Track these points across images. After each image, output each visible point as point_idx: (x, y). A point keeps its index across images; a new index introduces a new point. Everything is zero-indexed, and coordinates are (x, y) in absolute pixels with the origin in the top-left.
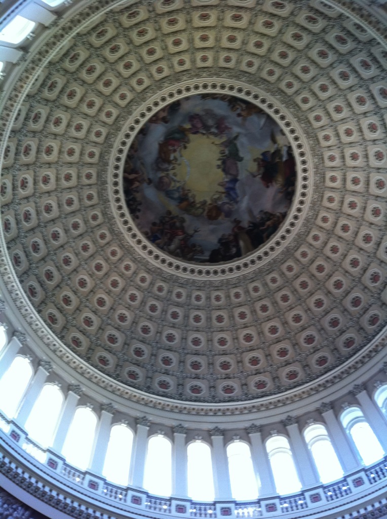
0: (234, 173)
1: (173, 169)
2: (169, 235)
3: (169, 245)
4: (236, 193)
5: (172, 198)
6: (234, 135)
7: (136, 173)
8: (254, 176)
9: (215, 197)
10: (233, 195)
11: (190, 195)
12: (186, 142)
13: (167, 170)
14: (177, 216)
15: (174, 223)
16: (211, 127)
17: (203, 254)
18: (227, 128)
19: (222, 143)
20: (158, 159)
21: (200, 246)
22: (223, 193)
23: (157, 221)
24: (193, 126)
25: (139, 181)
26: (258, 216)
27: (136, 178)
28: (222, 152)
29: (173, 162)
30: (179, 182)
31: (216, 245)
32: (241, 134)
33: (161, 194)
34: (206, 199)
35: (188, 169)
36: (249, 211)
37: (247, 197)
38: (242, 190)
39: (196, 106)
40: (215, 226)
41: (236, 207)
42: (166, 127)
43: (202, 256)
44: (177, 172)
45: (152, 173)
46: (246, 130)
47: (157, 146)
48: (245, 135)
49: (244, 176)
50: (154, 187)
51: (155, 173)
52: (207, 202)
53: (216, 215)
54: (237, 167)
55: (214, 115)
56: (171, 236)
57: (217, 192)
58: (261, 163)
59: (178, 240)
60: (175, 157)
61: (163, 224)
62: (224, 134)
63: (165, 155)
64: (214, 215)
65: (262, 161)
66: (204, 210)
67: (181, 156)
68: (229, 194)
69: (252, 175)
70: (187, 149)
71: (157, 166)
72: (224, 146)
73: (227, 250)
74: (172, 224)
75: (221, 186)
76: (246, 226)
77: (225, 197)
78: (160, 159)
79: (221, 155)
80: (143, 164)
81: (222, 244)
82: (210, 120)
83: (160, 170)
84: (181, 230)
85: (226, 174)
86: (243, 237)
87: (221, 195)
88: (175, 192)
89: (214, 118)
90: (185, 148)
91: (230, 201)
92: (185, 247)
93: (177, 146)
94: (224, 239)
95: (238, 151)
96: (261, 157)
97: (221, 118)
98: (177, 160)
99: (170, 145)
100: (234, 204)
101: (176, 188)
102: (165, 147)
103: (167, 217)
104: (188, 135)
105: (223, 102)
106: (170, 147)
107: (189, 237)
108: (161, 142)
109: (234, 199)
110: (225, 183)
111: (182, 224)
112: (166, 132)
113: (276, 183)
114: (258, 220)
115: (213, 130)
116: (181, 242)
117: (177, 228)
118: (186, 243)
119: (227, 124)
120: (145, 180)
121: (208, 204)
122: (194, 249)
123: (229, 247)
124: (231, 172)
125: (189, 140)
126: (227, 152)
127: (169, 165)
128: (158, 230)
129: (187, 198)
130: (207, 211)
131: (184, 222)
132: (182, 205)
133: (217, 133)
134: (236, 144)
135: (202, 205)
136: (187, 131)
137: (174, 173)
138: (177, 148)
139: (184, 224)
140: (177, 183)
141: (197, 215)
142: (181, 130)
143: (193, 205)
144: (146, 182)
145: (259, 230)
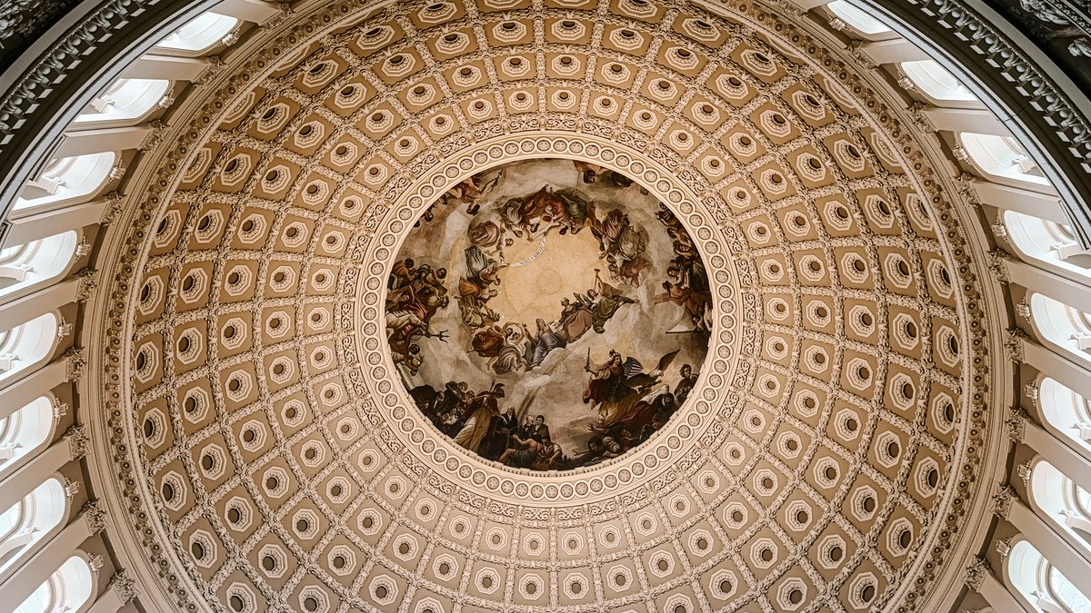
0: (572, 334)
1: (518, 234)
2: (407, 297)
4: (541, 358)
5: (469, 263)
8: (587, 369)
9: (516, 329)
10: (536, 355)
11: (492, 286)
12: (572, 229)
13: (509, 227)
14: (445, 290)
16: (622, 254)
18: (635, 277)
19: (605, 285)
20: (519, 200)
21: (421, 360)
22: (529, 337)
23: (417, 266)
24: (606, 222)
25: (463, 194)
26: (530, 418)
27: (468, 186)
28: (592, 293)
29: (529, 227)
30: (501, 255)
31: (441, 385)
32: (638, 306)
33: (464, 241)
34: (502, 317)
35: (531, 258)
36: (528, 397)
37: (547, 378)
38: (554, 363)
39: (641, 210)
40: (468, 361)
41: (521, 371)
42: (578, 184)
43: (408, 375)
44: (515, 244)
45: (490, 207)
46: (651, 310)
47: (539, 188)
48: (642, 313)
49: (577, 351)
50: (469, 222)
51: (493, 211)
52: (498, 320)
53: (487, 350)
54: (584, 332)
55: (644, 247)
56: (407, 302)
57: (525, 326)
58: (614, 365)
59: (409, 319)
60: (538, 225)
61: (419, 277)
62: (623, 279)
63: (531, 208)
64: (485, 346)
65: (620, 365)
66: (482, 326)
67: (545, 234)
68: (533, 348)
69: (588, 364)
70: (561, 236)
71: (506, 207)
72: (604, 291)
73: (445, 409)
74: (427, 291)
75: (538, 326)
76: (503, 411)
77: (525, 344)
78: (520, 205)
79: (586, 295)
80: (496, 184)
81: (448, 393)
82: (630, 245)
83: (502, 215)
84: (426, 312)
85: (561, 322)
86: (483, 418)
87: (523, 336)
88: (482, 261)
89: (638, 248)
90: (563, 232)
91: (524, 357)
92: (404, 338)
93: (557, 219)
94: (459, 390)
95: (610, 317)
96: (624, 361)
97: (645, 261)
98: (535, 230)
99: (553, 206)
100: (524, 367)
101: (488, 257)
102: (545, 200)
103: (433, 275)
104: (586, 224)
105: (672, 249)
106: (549, 208)
107: (424, 332)
108: (548, 190)
109: (532, 360)
110: (546, 328)
111: (438, 306)
112: (569, 188)
113: (600, 409)
114: (525, 422)
115: (617, 257)
116: (407, 325)
117: (426, 303)
118: (412, 335)
119: (640, 275)
120: (472, 202)
121: (496, 324)
122: (410, 353)
123: (452, 408)
124: (569, 327)
125: (579, 230)
126: (596, 301)
127: (520, 223)
128: (404, 276)
129: (484, 285)
130: (484, 330)
131: (443, 307)
132: (468, 284)
133: (616, 267)
134: (618, 307)
135: (489, 317)
136: (592, 219)
137: (511, 240)
138: (554, 221)
139: (439, 309)
140: (498, 253)
141: (467, 320)
142: (588, 209)
143: (479, 301)
144: (470, 206)
145: (511, 435)
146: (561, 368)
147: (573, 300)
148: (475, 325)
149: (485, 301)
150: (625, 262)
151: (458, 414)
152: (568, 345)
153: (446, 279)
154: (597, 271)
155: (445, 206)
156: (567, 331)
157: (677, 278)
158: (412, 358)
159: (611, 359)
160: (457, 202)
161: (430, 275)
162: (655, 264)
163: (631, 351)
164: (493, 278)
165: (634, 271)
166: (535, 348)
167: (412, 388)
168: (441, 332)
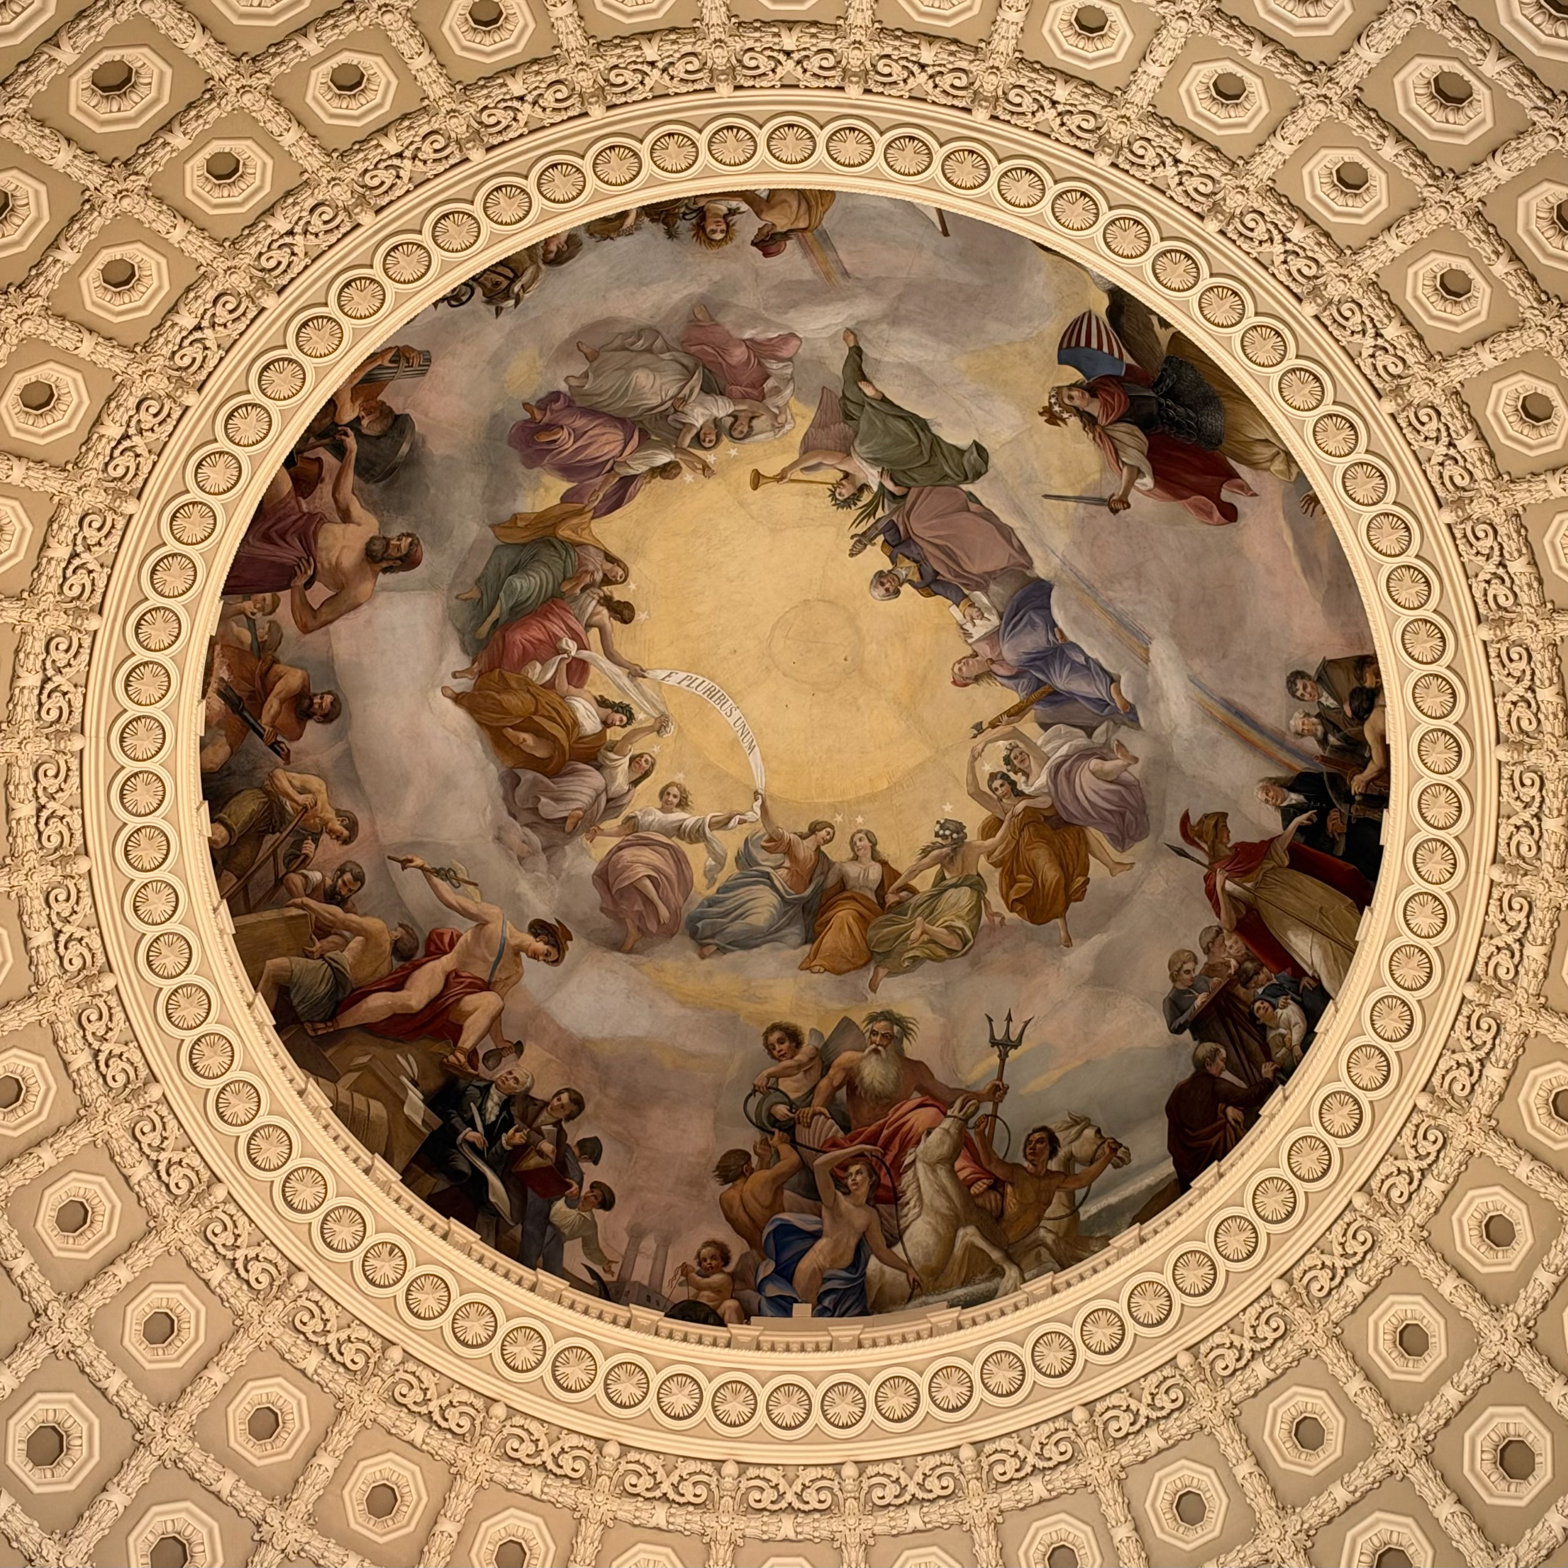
0: (998, 558)
1: (641, 770)
2: (857, 1176)
3: (895, 1237)
4: (1089, 668)
5: (748, 941)
6: (837, 359)
7: (436, 947)
8: (1117, 504)
9: (992, 763)
10: (1080, 686)
11: (838, 852)
12: (607, 581)
13: (614, 804)
14: (846, 1025)
15: (851, 1081)
16: (679, 402)
17: (1123, 1161)
18: (760, 350)
19: (808, 447)
20: (511, 782)
21: (1080, 1122)
22: (1017, 712)
23: (746, 1138)
24: (567, 470)
25: (486, 986)
26: (1297, 722)
27: (451, 978)
28: (846, 492)
29: (614, 734)
30: (722, 824)
31: (1172, 1051)
32: (870, 332)
33: (670, 964)
34: (948, 811)
35: (730, 716)
36: (1226, 725)
37: (1161, 651)
38: (1107, 625)
39: (497, 362)
40: (1098, 940)
41: (1137, 745)
42: (430, 585)
43: (1128, 1177)
44: (679, 778)
45: (537, 884)
46: (873, 287)
47: (458, 716)
48: (894, 318)
49: (1060, 540)
50: (598, 953)
51: (554, 870)
52: (960, 828)
53: (1063, 867)
54: (989, 516)
55: (639, 333)
56: (872, 1172)
57: (979, 728)
58: (1094, 408)
59: (932, 1166)
60: (602, 702)
61: (789, 1128)
62: (777, 391)
63: (540, 733)
64: (1050, 873)
65: (1091, 390)
66: (978, 885)
67: (636, 673)
68: (1055, 697)
69: (1100, 501)
70: (641, 616)
71: (537, 821)
72: (828, 450)
73: (1254, 1045)
74: (842, 1094)
75: (977, 679)
76: (1269, 822)
77: (1045, 727)
78: (527, 776)
79: (854, 512)
80: (445, 874)
81: (1200, 1027)
82: (643, 379)
83: (572, 834)
84: (916, 1098)
85: (958, 598)
86: (1290, 899)
87: (1016, 734)
88: (744, 893)
89: (649, 350)
90: (623, 612)
91: (1089, 731)
92: (997, 1185)
93: (575, 636)
94: (1194, 987)
95: (924, 425)
96: (1072, 375)
97: (694, 322)
98: (625, 709)
99: (526, 658)
100: (1123, 734)
101: (730, 870)
102: (507, 688)
103: (786, 1073)
104: (585, 538)
105: (622, 242)
106: (536, 672)
107: (987, 1108)
108: (464, 684)
109: (1102, 704)
110: (985, 650)
111: (900, 1053)
112: (450, 615)
113: (1253, 465)
114: (1311, 745)
115: (699, 415)
116: (953, 1173)
117: (887, 1101)
118: (990, 1154)
119: (748, 334)
120: (517, 951)
121: (972, 834)
122: (1053, 1165)
123: (1253, 1018)
124: (976, 568)
125: (609, 558)
126: (872, 476)
127: (599, 768)
128: (778, 1186)
129: (832, 880)
130: (993, 878)
131: (906, 1031)
132: (829, 940)
133: (735, 416)
134: (884, 400)
135: (947, 861)
136: (564, 518)
137: (664, 793)
138: (582, 646)
139: (912, 1049)
140: (717, 835)
141: (955, 944)
142: (519, 537)
143: (891, 899)
144: (535, 956)
145: (1349, 798)
146: (1123, 598)
147: (876, 558)
148: (976, 911)
149: (890, 873)
150: (708, 388)
151: (1273, 993)
152: (1041, 570)
153: (805, 1026)
154: (757, 480)
155: (531, 1050)
156: (991, 574)
157: (732, 212)
158: (1070, 1159)
159: (1074, 422)
160: (517, 1007)
161: (785, 1085)
162: (696, 289)
163: (1033, 350)
164: (805, 849)
165: (739, 354)
166: (1056, 693)
167: (1168, 1168)
168: (994, 1043)
